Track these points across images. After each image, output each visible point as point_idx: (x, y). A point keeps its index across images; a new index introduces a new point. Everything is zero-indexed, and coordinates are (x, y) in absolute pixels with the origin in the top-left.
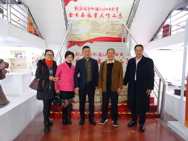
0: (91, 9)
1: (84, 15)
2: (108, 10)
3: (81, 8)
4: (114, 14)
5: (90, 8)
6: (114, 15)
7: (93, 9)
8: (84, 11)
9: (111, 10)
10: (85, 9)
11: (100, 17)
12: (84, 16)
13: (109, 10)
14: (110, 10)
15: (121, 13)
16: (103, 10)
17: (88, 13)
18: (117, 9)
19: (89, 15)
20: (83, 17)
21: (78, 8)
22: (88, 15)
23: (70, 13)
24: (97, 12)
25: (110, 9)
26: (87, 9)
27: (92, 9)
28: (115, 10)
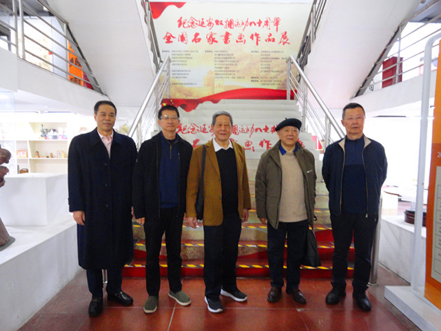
0: (215, 24)
1: (199, 37)
2: (255, 24)
3: (193, 23)
4: (271, 35)
5: (214, 22)
6: (271, 38)
7: (221, 24)
8: (198, 29)
9: (262, 24)
10: (202, 24)
11: (237, 41)
12: (199, 41)
13: (257, 25)
14: (259, 26)
15: (286, 33)
16: (244, 26)
17: (209, 32)
18: (277, 24)
19: (211, 37)
20: (196, 42)
21: (184, 23)
22: (208, 37)
23: (168, 35)
24: (229, 30)
25: (260, 23)
26: (206, 23)
27: (217, 24)
28: (271, 25)
